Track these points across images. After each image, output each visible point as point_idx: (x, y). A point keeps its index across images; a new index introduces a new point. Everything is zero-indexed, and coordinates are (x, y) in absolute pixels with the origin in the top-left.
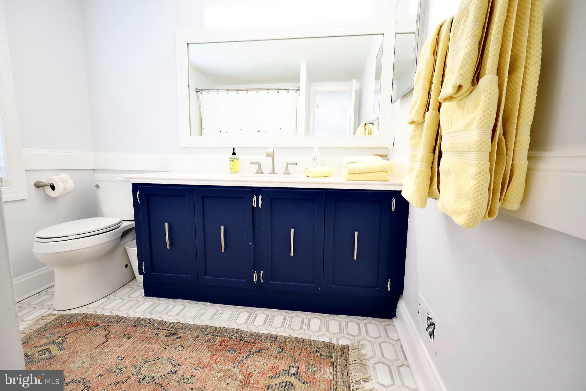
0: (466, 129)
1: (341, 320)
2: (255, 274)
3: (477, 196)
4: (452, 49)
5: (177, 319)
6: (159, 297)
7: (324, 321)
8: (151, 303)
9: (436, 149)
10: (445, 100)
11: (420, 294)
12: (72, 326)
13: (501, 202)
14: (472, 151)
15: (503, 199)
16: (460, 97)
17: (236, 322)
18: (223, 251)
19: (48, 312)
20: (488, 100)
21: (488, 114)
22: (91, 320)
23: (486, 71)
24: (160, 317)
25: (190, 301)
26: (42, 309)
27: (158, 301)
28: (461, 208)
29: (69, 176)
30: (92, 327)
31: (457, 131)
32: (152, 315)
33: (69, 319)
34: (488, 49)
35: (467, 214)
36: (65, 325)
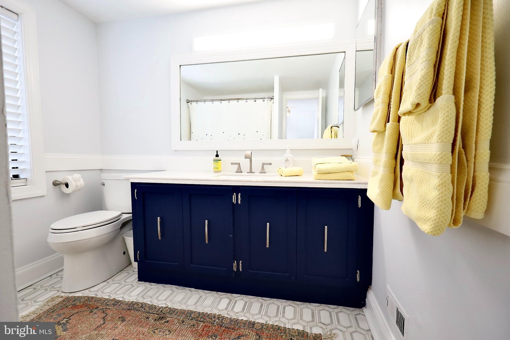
0: (426, 142)
1: (313, 308)
2: (235, 263)
3: (441, 206)
4: (408, 71)
5: (165, 304)
6: (151, 282)
7: (298, 309)
8: (144, 288)
9: (398, 156)
10: (404, 114)
11: (388, 286)
12: (76, 308)
13: (465, 211)
14: (433, 164)
15: (466, 209)
16: (419, 112)
17: (218, 307)
18: (207, 242)
19: (57, 294)
20: (446, 117)
21: (447, 130)
22: (92, 302)
23: (443, 91)
24: (151, 301)
25: (177, 286)
26: (52, 291)
27: (150, 286)
28: (425, 216)
29: (80, 176)
30: (93, 309)
31: (417, 143)
32: (144, 299)
33: (74, 301)
34: (443, 71)
35: (432, 223)
36: (70, 307)
